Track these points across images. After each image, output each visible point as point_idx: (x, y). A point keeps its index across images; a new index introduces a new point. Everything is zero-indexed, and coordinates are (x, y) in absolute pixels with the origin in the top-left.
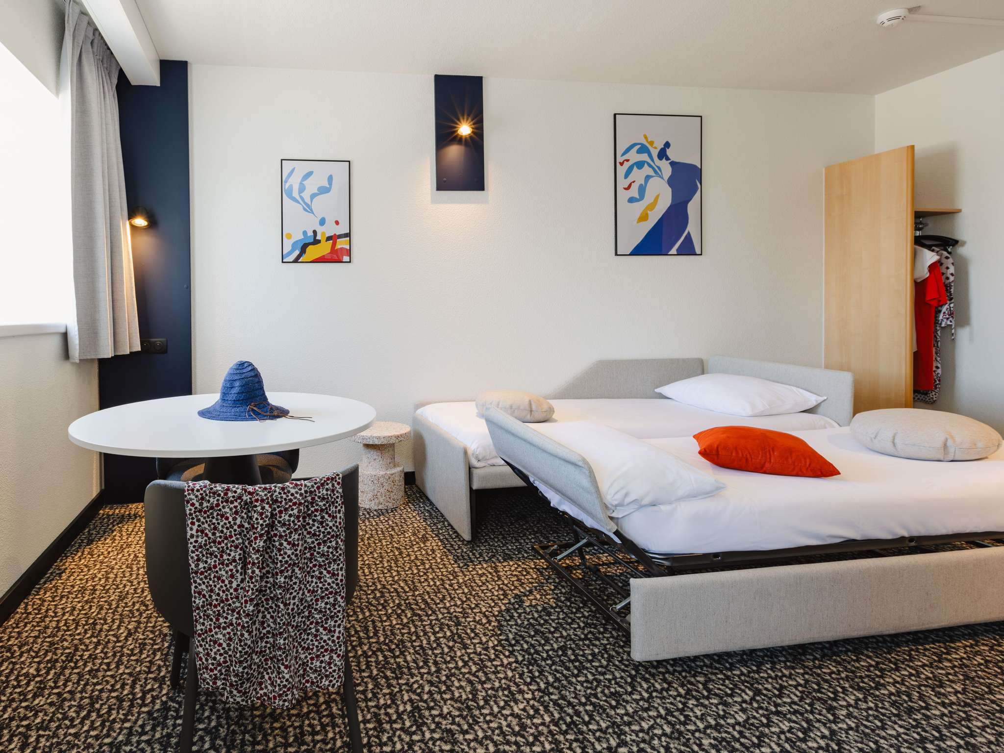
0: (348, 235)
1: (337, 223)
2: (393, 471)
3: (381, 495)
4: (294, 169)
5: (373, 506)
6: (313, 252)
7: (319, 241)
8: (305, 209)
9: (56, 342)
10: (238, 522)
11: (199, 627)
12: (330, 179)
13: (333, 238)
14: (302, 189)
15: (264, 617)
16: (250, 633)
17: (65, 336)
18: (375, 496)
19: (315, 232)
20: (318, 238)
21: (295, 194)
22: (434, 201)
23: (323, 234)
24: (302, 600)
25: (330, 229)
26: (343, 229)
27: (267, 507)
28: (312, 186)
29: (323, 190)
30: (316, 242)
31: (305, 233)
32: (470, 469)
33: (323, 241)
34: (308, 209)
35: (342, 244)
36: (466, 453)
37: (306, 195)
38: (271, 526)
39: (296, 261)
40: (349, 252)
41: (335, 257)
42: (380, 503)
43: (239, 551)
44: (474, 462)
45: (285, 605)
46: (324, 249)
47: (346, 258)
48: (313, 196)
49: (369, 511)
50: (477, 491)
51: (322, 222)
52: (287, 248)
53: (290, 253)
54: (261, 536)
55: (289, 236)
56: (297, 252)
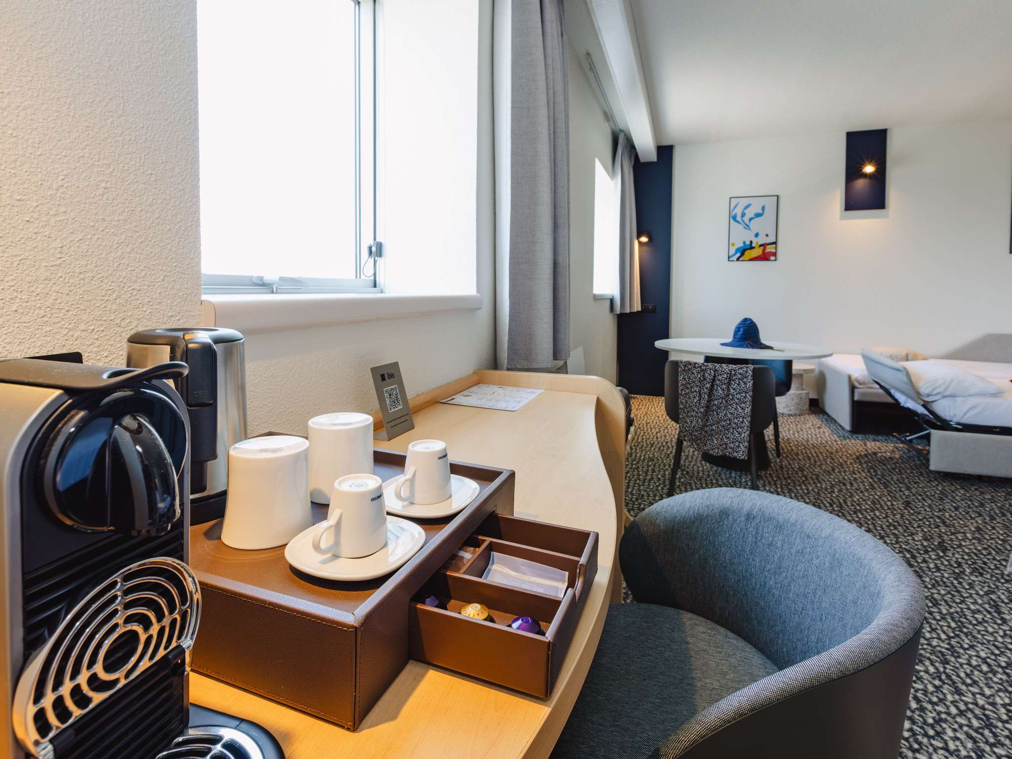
0: (775, 243)
1: (767, 235)
2: (801, 392)
3: (792, 406)
4: (738, 203)
5: (786, 411)
6: (750, 254)
7: (753, 248)
8: (745, 228)
9: (608, 303)
10: (699, 376)
11: (681, 416)
12: (763, 208)
13: (764, 246)
14: (743, 215)
15: (708, 418)
16: (702, 421)
17: (612, 301)
18: (787, 406)
19: (751, 242)
20: (754, 245)
21: (739, 218)
22: (842, 218)
23: (757, 243)
24: (725, 415)
25: (762, 240)
26: (772, 239)
27: (712, 372)
28: (750, 213)
29: (758, 215)
30: (752, 248)
31: (744, 243)
32: (853, 389)
33: (757, 247)
34: (747, 227)
35: (770, 249)
36: (850, 377)
37: (746, 219)
38: (714, 380)
39: (738, 259)
40: (775, 254)
41: (764, 257)
42: (790, 410)
43: (698, 388)
44: (857, 384)
45: (717, 414)
46: (758, 252)
47: (773, 258)
48: (751, 219)
49: (783, 414)
50: (857, 401)
51: (757, 235)
52: (732, 251)
53: (733, 256)
54: (709, 383)
55: (733, 245)
56: (738, 255)
